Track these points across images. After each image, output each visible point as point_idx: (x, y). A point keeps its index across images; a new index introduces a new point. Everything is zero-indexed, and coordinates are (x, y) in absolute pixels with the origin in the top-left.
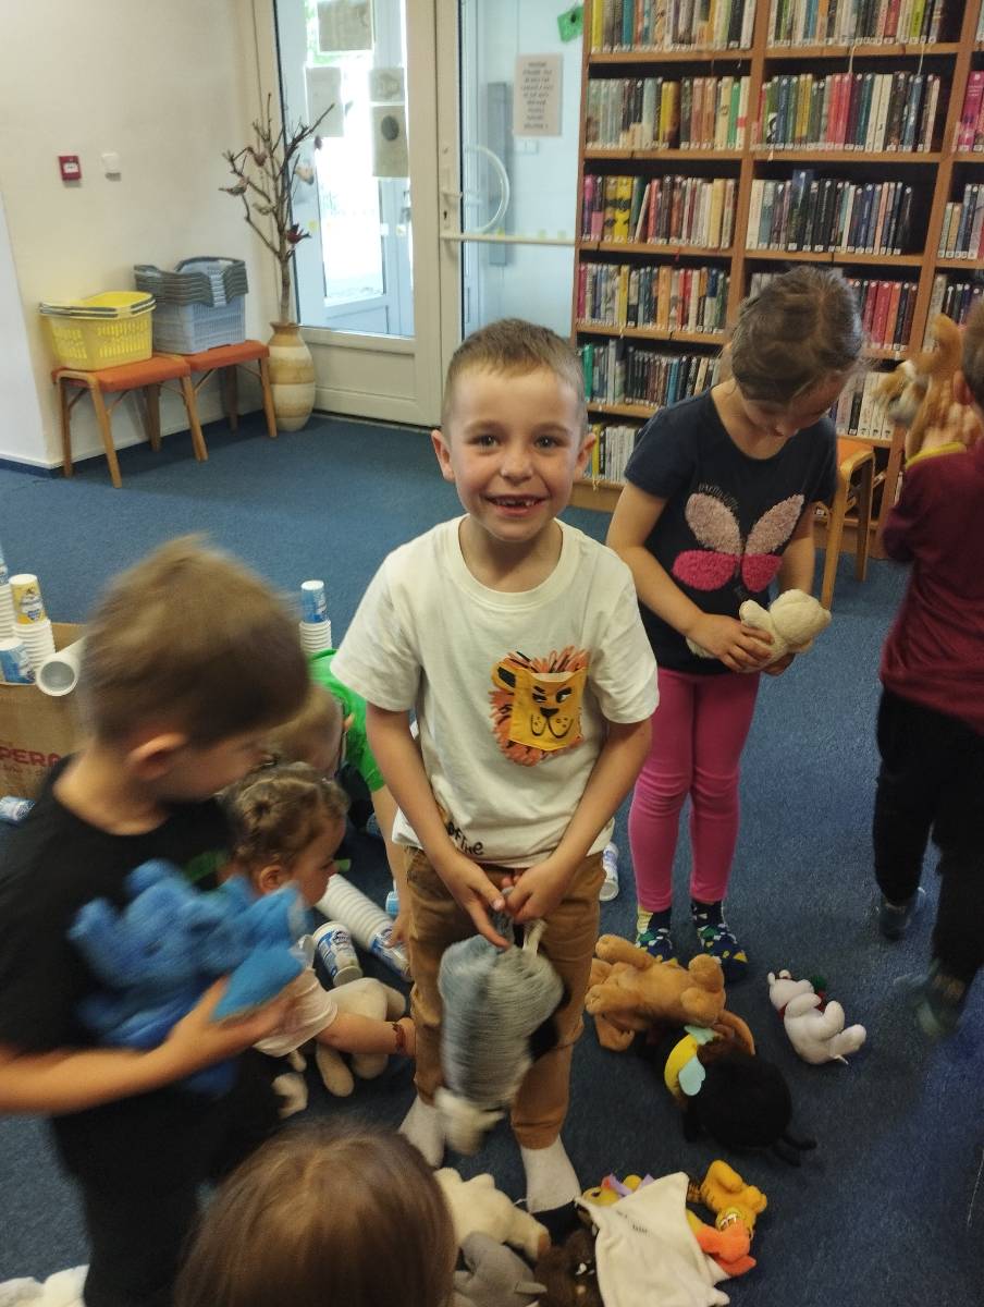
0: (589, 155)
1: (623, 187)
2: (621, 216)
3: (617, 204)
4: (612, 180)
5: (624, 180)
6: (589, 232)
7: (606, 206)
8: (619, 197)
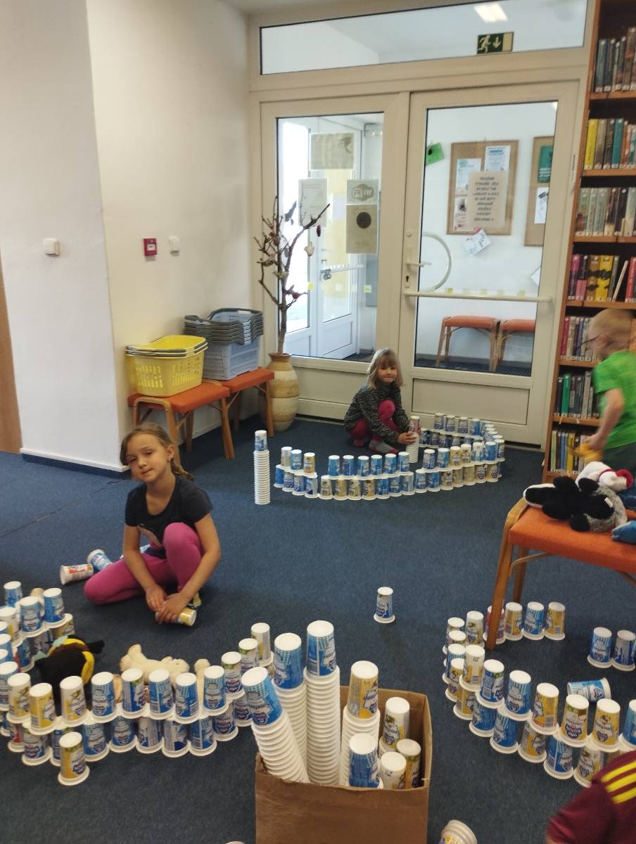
0: (577, 240)
1: (606, 263)
2: (603, 283)
3: (600, 274)
4: (596, 258)
5: (607, 258)
6: (574, 294)
7: (589, 276)
8: (601, 269)
